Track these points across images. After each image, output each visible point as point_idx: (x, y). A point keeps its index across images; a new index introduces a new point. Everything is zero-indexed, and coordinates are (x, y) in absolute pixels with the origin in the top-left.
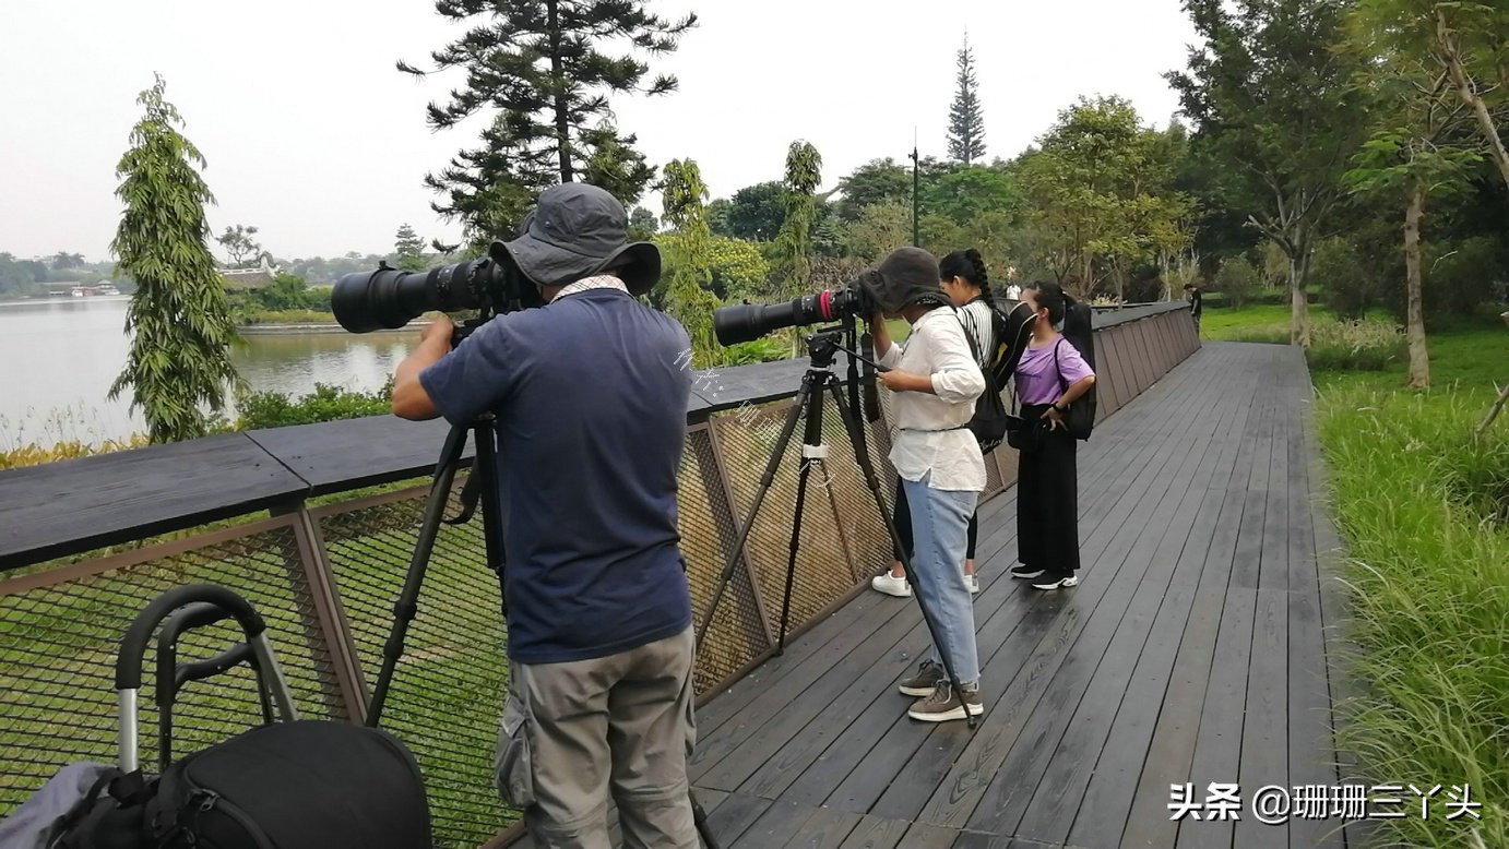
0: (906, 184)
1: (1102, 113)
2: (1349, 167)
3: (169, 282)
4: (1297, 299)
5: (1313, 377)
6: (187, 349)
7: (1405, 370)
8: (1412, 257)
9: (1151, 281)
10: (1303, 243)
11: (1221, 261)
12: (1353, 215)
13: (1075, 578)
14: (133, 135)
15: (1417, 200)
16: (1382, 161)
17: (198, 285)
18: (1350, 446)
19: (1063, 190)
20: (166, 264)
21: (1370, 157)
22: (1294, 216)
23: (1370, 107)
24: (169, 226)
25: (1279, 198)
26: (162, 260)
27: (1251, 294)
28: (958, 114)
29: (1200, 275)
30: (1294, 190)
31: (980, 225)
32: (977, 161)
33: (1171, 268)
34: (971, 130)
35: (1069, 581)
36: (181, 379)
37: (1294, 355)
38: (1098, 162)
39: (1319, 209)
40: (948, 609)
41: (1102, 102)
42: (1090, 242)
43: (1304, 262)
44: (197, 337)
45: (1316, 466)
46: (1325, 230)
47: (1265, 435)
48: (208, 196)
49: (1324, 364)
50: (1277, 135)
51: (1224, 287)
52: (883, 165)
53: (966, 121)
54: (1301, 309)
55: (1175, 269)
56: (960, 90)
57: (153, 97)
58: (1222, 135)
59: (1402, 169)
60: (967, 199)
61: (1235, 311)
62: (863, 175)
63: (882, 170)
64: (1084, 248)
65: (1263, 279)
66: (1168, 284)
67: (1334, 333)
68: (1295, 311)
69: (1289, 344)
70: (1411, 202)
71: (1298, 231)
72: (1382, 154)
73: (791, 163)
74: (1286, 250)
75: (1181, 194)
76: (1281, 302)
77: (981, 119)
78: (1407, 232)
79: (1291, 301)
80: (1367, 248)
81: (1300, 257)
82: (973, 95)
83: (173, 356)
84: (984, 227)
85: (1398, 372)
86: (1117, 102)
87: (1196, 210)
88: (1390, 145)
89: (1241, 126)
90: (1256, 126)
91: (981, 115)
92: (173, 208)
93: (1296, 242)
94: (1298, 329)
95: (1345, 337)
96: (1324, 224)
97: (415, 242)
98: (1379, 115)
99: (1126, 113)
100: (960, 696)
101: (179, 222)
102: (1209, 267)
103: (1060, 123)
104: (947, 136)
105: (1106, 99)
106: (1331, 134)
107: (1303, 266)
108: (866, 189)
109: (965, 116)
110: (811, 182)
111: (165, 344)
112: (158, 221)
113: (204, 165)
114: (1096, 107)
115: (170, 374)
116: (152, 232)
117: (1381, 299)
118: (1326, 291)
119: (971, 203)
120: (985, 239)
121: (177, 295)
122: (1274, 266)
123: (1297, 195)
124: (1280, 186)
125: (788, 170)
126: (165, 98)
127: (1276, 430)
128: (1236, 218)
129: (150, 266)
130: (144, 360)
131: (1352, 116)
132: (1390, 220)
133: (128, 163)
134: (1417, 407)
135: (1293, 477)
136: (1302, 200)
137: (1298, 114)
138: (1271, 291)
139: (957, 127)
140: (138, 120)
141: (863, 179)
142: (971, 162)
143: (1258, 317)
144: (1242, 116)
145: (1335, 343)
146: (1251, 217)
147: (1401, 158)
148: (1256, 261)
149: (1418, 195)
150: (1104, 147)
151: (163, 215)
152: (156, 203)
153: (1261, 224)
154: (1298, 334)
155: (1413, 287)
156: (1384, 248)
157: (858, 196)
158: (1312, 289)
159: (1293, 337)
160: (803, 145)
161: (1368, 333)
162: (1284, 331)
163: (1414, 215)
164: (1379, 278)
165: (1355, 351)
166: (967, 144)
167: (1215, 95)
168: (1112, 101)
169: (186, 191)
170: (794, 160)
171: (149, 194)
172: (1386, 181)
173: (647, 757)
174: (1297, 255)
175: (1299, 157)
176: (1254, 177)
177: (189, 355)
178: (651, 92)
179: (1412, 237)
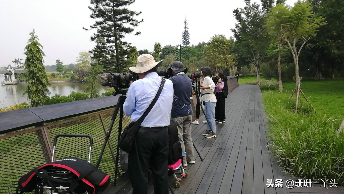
0: (174, 51)
1: (219, 38)
2: (268, 49)
3: (36, 72)
4: (258, 75)
5: (261, 91)
6: (40, 86)
7: (279, 90)
8: (279, 67)
9: (227, 72)
10: (259, 64)
11: (241, 68)
12: (267, 59)
13: (225, 121)
14: (28, 42)
15: (280, 56)
16: (273, 48)
17: (42, 73)
18: (268, 101)
19: (211, 54)
20: (35, 68)
21: (271, 48)
22: (257, 59)
23: (271, 37)
24: (36, 61)
25: (254, 55)
26: (35, 67)
27: (248, 75)
28: (184, 35)
29: (237, 70)
30: (256, 53)
31: (191, 60)
32: (189, 45)
33: (231, 69)
34: (187, 39)
35: (224, 122)
36: (38, 92)
37: (257, 86)
38: (219, 48)
39: (261, 57)
40: (212, 121)
41: (219, 36)
42: (217, 64)
43: (259, 68)
44: (42, 83)
45: (263, 105)
46: (263, 61)
47: (253, 101)
48: (44, 54)
49: (263, 88)
50: (253, 42)
51: (243, 73)
52: (169, 46)
53: (186, 36)
54: (258, 77)
55: (232, 69)
56: (185, 30)
57: (32, 34)
58: (242, 42)
59: (277, 50)
60: (187, 54)
61: (245, 78)
62: (165, 48)
63: (169, 47)
64: (216, 65)
65: (250, 71)
66: (231, 73)
67: (265, 82)
68: (257, 78)
69: (256, 84)
70: (279, 57)
71: (258, 61)
72: (273, 47)
73: (155, 47)
74: (255, 65)
75: (234, 54)
76: (254, 76)
77: (189, 36)
78: (278, 62)
79: (256, 76)
80: (271, 65)
81: (258, 67)
82: (187, 31)
83: (37, 87)
84: (192, 60)
85: (277, 90)
86: (222, 36)
87: (237, 57)
88: (274, 45)
89: (246, 40)
90: (249, 40)
91: (189, 35)
92: (37, 57)
93: (257, 64)
94: (258, 82)
95: (267, 83)
96: (262, 60)
97: (60, 63)
98: (272, 39)
99: (224, 38)
100: (213, 134)
101: (38, 60)
102: (239, 69)
103: (211, 40)
104: (182, 40)
105: (220, 35)
106: (264, 42)
107: (259, 69)
108: (166, 51)
109: (186, 35)
110: (159, 51)
111: (35, 85)
112: (34, 59)
113: (43, 48)
114: (218, 37)
115: (36, 91)
116: (33, 62)
117: (274, 76)
118: (263, 74)
119: (188, 55)
120: (193, 63)
121: (38, 74)
122: (252, 68)
123: (257, 54)
124: (254, 52)
125: (154, 48)
126: (35, 34)
127: (255, 100)
128: (245, 59)
129: (32, 69)
130: (31, 88)
131: (267, 39)
132: (275, 59)
133: (28, 47)
134: (279, 95)
135: (259, 107)
136: (258, 56)
137: (257, 38)
138: (252, 74)
139: (184, 38)
140: (29, 38)
141: (165, 49)
142: (187, 46)
143: (249, 79)
144: (246, 38)
145: (265, 84)
146: (248, 59)
147: (276, 48)
148: (249, 67)
149: (280, 55)
150: (220, 45)
151: (35, 58)
152: (33, 55)
153: (250, 60)
154: (258, 83)
155: (280, 73)
156: (274, 65)
157: (164, 53)
158: (261, 73)
159: (257, 83)
160: (158, 43)
161: (271, 82)
162: (255, 82)
163: (279, 59)
164: (273, 71)
165: (269, 86)
166: (186, 42)
167: (241, 34)
168: (221, 36)
169: (39, 53)
170: (156, 46)
171: (32, 54)
172: (274, 52)
173: (187, 130)
174: (258, 66)
175: (258, 47)
176: (248, 50)
177: (40, 87)
178: (136, 35)
179: (279, 63)
